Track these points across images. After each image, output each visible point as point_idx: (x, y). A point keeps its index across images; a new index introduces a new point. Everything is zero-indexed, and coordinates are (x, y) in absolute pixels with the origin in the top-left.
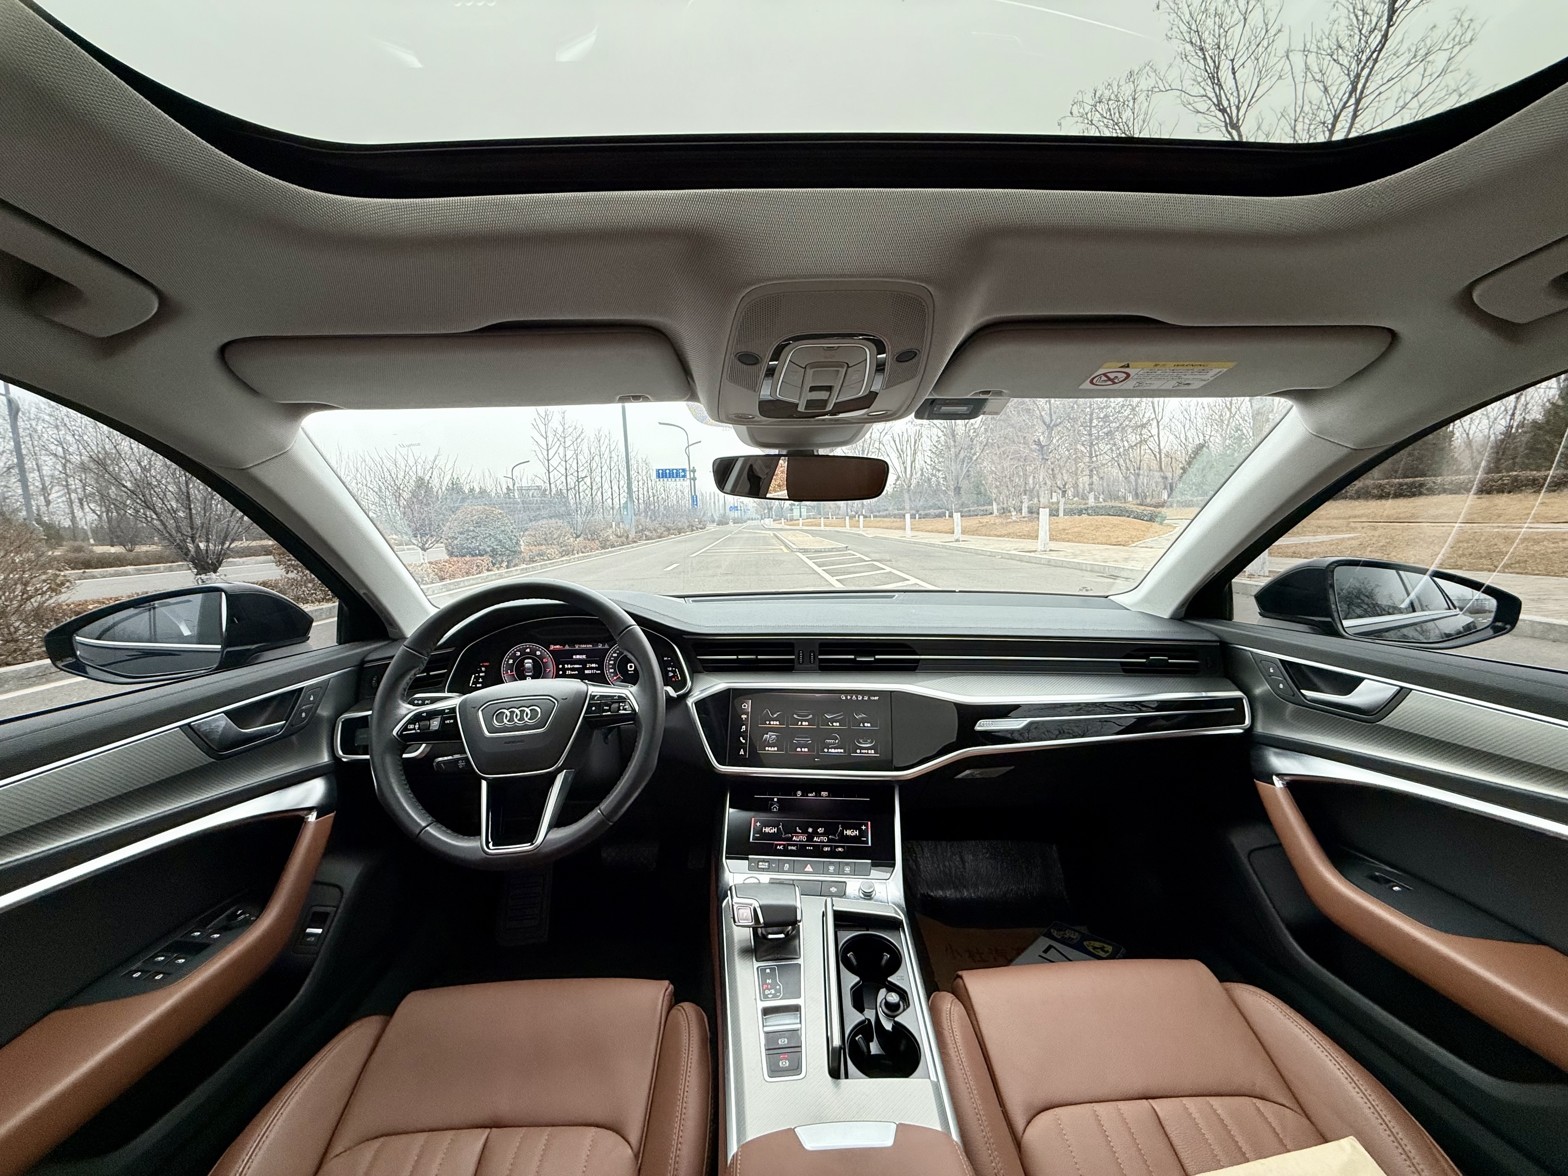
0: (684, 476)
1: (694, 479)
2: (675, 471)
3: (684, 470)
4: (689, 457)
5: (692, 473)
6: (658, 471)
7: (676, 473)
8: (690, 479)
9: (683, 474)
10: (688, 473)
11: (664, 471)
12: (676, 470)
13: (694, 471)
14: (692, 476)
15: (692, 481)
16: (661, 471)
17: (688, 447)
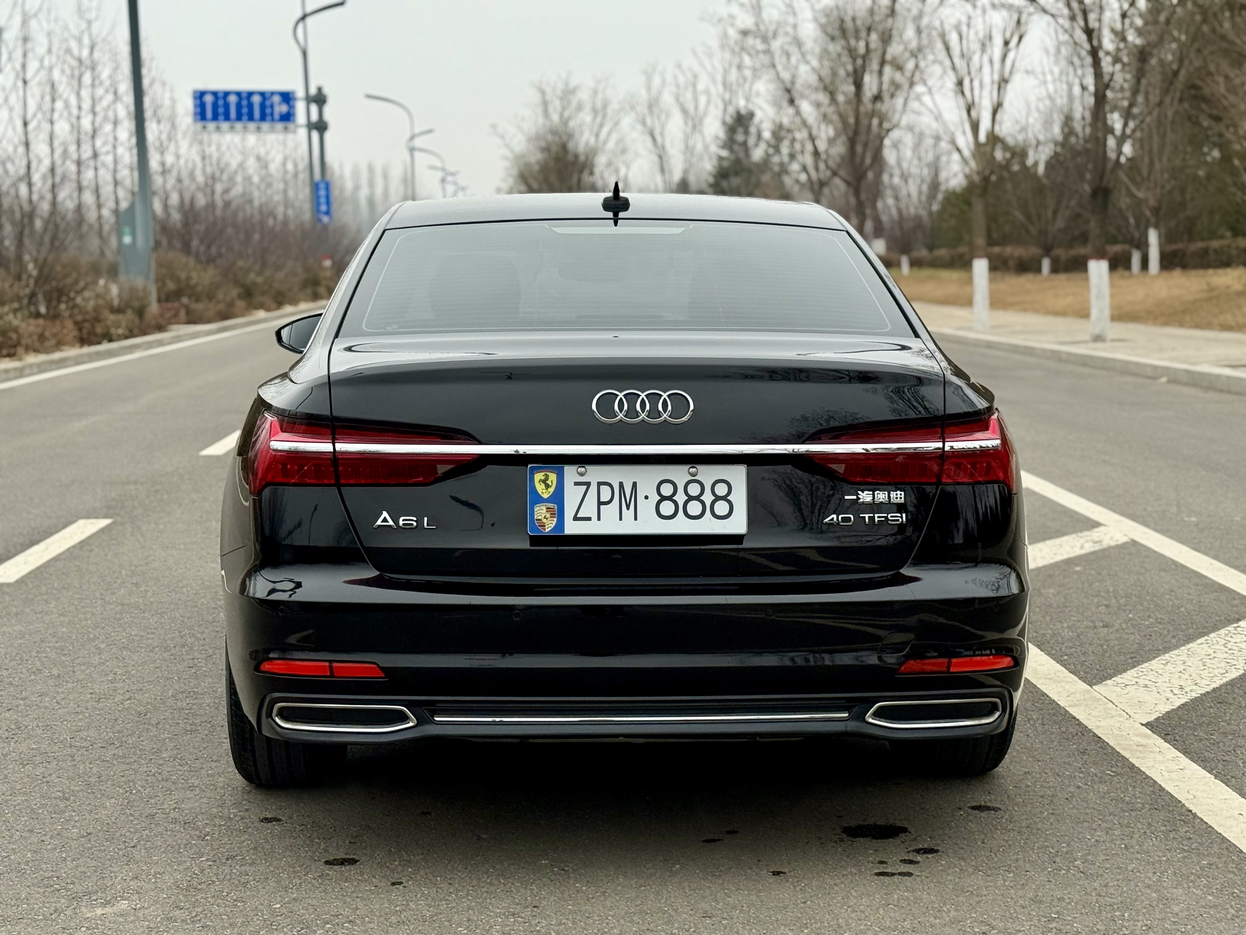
0: (288, 117)
1: (321, 127)
2: (256, 99)
3: (287, 97)
4: (305, 54)
5: (314, 108)
6: (200, 96)
7: (263, 106)
8: (311, 126)
9: (284, 108)
10: (300, 108)
11: (222, 97)
12: (262, 94)
13: (320, 99)
14: (314, 117)
15: (315, 135)
16: (209, 99)
17: (304, 18)
